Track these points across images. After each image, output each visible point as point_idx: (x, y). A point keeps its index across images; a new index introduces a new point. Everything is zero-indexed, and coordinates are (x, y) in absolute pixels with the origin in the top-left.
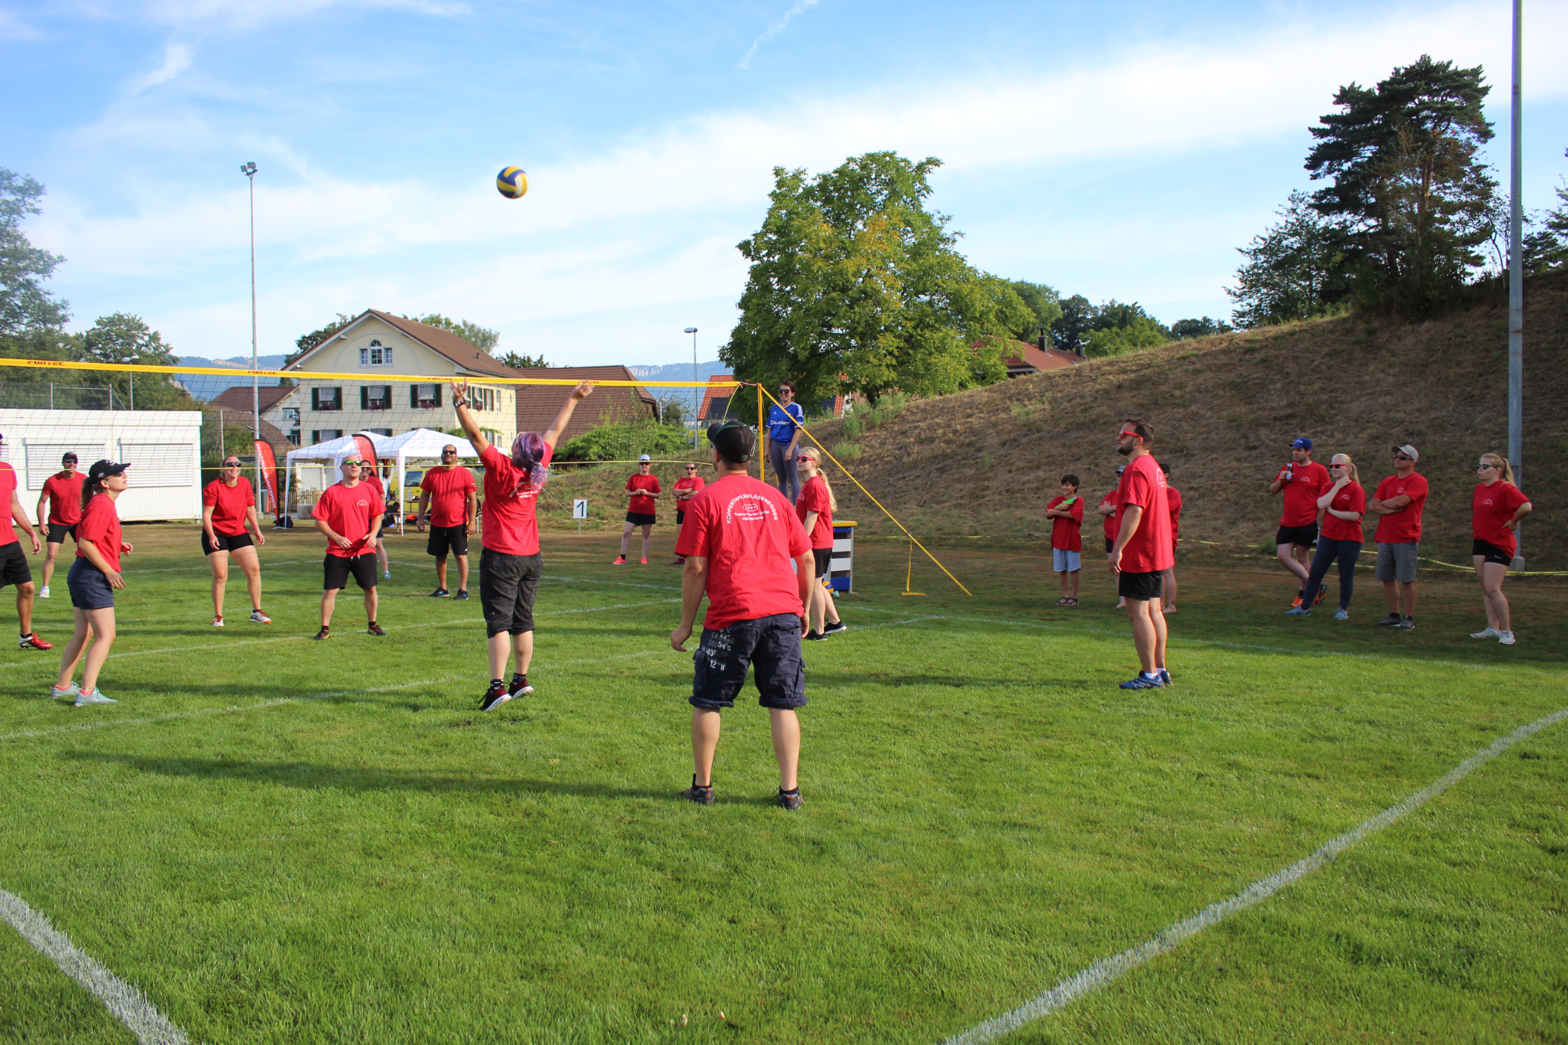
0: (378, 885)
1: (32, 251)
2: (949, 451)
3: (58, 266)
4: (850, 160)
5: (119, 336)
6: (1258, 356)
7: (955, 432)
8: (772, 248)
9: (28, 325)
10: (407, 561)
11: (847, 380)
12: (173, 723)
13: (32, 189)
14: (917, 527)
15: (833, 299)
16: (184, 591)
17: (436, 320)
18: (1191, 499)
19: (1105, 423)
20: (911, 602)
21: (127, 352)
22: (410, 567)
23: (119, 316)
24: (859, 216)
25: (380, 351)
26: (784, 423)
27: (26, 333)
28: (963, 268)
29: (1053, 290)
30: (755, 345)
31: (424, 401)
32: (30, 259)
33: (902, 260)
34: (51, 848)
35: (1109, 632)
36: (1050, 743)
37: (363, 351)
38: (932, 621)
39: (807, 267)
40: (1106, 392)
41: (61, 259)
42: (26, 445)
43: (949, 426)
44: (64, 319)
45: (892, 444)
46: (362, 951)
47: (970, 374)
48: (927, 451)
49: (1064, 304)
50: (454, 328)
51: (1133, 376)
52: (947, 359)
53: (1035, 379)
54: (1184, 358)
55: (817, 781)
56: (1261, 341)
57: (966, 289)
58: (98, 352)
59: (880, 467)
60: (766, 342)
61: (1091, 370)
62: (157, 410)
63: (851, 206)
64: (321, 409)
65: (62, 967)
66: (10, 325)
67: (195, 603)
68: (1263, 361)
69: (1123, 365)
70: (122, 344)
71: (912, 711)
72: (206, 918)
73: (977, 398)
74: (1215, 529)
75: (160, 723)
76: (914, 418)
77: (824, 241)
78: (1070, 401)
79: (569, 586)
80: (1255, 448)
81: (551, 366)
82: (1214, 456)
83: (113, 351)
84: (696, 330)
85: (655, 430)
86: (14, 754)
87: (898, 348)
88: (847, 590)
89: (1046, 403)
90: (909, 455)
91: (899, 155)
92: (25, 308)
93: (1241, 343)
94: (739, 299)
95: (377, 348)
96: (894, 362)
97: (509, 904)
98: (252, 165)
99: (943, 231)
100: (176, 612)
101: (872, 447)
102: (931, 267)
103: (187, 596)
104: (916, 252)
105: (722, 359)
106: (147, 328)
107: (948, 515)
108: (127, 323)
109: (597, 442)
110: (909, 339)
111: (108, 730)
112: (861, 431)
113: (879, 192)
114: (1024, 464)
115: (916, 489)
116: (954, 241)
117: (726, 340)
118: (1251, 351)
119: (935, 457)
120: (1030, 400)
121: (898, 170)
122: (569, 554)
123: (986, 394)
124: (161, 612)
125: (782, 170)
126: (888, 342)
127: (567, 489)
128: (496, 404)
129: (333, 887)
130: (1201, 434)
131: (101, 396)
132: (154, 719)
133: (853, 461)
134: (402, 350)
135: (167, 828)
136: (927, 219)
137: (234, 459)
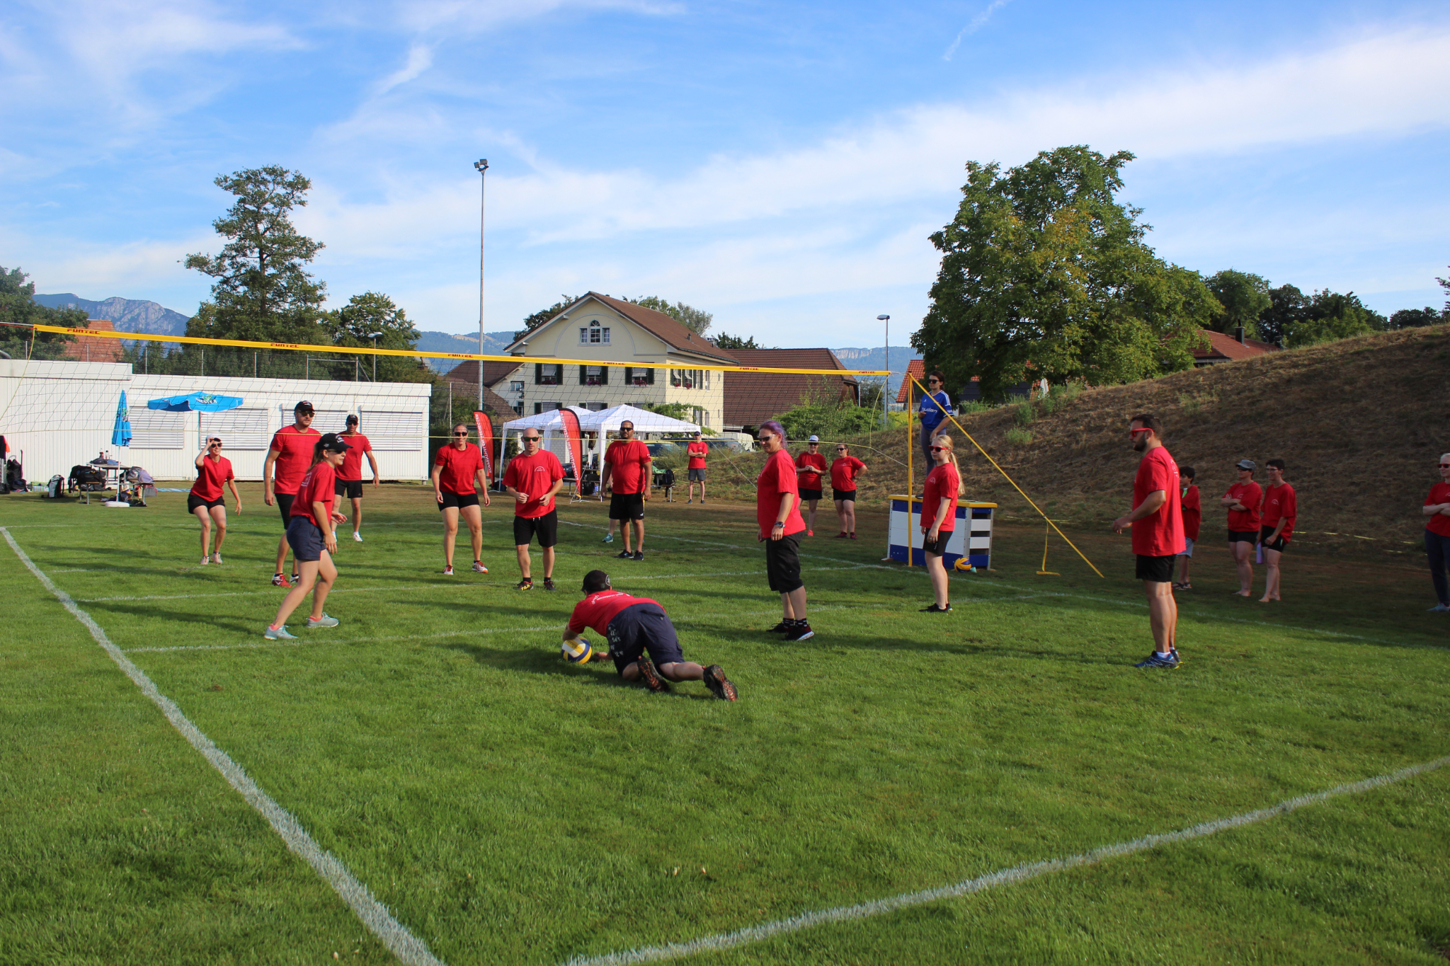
0: (485, 768)
1: (297, 238)
2: (1116, 439)
3: (318, 251)
4: (1042, 154)
5: (369, 313)
6: (1436, 352)
7: (1124, 421)
8: (964, 240)
9: (291, 303)
10: (597, 525)
11: (1032, 367)
12: (362, 645)
13: (300, 184)
14: (1079, 512)
15: (1021, 290)
16: (397, 541)
17: (652, 302)
18: (1351, 494)
19: (1271, 417)
20: (1042, 580)
21: (375, 328)
22: (598, 530)
23: (370, 294)
24: (1049, 209)
25: (598, 331)
26: (932, 411)
27: (289, 310)
28: (1150, 261)
29: (1263, 279)
30: (945, 333)
31: (637, 378)
32: (295, 245)
33: (1089, 252)
34: (253, 725)
35: (1215, 616)
36: (1095, 705)
37: (583, 330)
38: (1050, 598)
39: (995, 257)
40: (1275, 385)
41: (321, 245)
42: (282, 410)
43: (1118, 415)
44: (321, 298)
45: (1062, 431)
46: (457, 807)
47: (1156, 364)
48: (1095, 439)
49: (1274, 294)
50: (670, 310)
51: (1304, 370)
52: (1132, 349)
53: (1206, 372)
54: (1358, 353)
55: (871, 720)
56: (1441, 337)
57: (1152, 281)
58: (351, 327)
59: (1049, 453)
60: (955, 330)
61: (1263, 364)
62: (396, 381)
63: (1043, 200)
64: (544, 383)
65: (247, 799)
66: (277, 303)
67: (405, 553)
68: (1442, 357)
69: (1295, 359)
70: (371, 320)
71: (985, 672)
72: (350, 778)
73: (1147, 389)
74: (1372, 525)
75: (352, 644)
76: (1085, 407)
77: (1013, 234)
78: (1239, 394)
79: (733, 552)
80: (1423, 445)
81: (760, 346)
82: (1379, 452)
83: (364, 327)
84: (888, 318)
85: (852, 410)
86: (238, 660)
87: (1082, 337)
88: (985, 567)
89: (1215, 396)
90: (1077, 442)
91: (1092, 149)
92: (289, 289)
93: (1420, 339)
94: (930, 288)
95: (596, 327)
96: (1078, 351)
97: (577, 788)
98: (484, 162)
99: (1134, 224)
100: (388, 559)
101: (1043, 434)
102: (1119, 259)
103: (400, 546)
104: (1104, 245)
105: (914, 346)
106: (394, 306)
107: (1109, 502)
108: (377, 301)
109: (796, 421)
110: (1094, 329)
111: (312, 647)
112: (1033, 418)
113: (1070, 186)
114: (1188, 455)
115: (1081, 475)
116: (1142, 234)
117: (918, 326)
118: (1429, 347)
119: (1102, 445)
120: (1199, 392)
121: (1089, 164)
122: (745, 524)
123: (1156, 385)
124: (375, 558)
125: (975, 164)
126: (1073, 332)
127: (755, 465)
128: (705, 383)
129: (450, 767)
130: (1369, 429)
131: (349, 367)
132: (349, 641)
133: (1024, 446)
134: (619, 332)
135: (339, 718)
136: (1118, 212)
137: (463, 429)
